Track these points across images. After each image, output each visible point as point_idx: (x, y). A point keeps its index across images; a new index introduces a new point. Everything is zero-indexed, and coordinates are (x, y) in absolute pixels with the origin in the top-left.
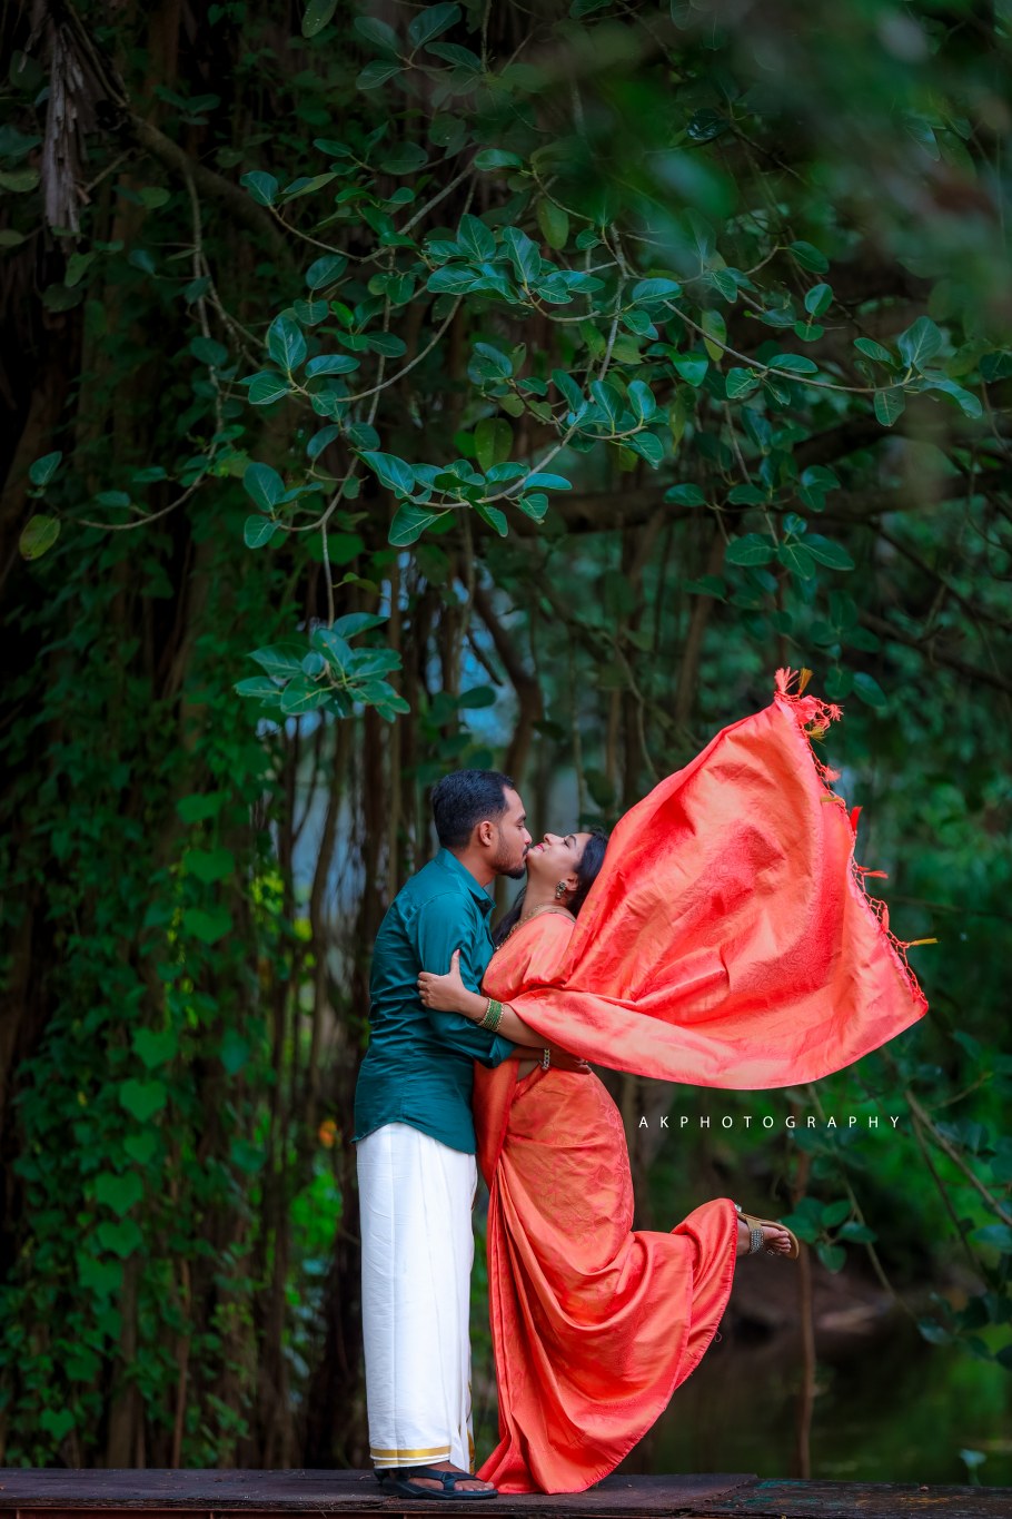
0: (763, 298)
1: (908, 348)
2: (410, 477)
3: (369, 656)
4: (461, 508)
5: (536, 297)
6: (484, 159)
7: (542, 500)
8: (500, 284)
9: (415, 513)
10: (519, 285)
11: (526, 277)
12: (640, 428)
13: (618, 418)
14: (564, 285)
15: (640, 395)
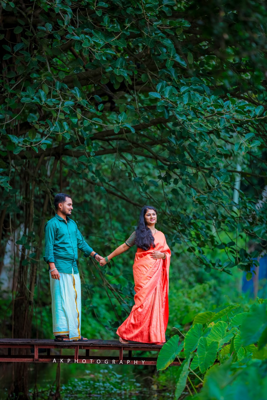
0: (89, 106)
1: (120, 118)
2: (18, 140)
3: (3, 177)
4: (28, 147)
5: (46, 103)
6: (32, 75)
7: (46, 146)
8: (38, 101)
9: (19, 148)
10: (42, 101)
11: (43, 100)
12: (65, 132)
13: (61, 129)
14: (52, 101)
15: (65, 125)
